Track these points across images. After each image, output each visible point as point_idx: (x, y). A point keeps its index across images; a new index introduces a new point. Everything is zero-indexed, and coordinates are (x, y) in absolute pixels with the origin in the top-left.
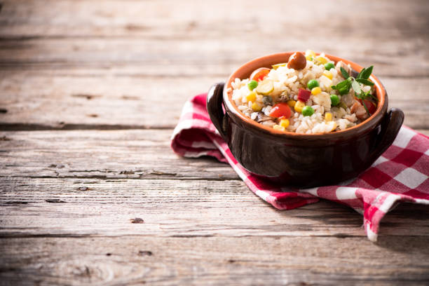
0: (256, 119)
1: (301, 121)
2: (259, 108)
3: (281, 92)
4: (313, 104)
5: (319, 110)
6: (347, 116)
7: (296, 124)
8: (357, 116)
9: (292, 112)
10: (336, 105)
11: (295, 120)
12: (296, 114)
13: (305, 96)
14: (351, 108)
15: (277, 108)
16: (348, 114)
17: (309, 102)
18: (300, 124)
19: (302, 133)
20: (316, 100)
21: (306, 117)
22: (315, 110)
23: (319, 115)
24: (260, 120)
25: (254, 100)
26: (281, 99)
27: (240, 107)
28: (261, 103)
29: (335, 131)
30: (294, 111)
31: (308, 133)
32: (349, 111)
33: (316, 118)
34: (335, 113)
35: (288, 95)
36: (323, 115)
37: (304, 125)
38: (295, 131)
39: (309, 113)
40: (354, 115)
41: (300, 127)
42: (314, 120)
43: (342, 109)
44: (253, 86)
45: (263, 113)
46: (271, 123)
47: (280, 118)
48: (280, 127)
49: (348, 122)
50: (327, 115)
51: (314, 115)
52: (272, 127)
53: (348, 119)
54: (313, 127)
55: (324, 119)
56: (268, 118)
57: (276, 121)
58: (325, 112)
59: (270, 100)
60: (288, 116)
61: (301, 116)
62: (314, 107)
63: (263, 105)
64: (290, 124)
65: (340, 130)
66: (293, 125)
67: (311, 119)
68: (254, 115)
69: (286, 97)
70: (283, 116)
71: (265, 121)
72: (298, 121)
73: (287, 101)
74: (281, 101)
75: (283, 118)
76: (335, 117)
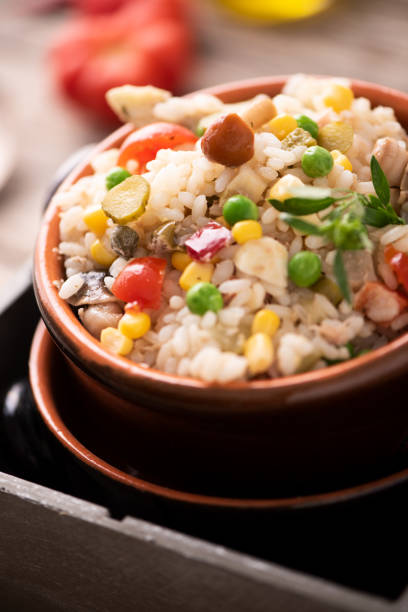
0: (75, 297)
1: (178, 326)
6: (326, 325)
10: (305, 284)
11: (168, 318)
12: (176, 300)
14: (358, 296)
16: (337, 316)
17: (224, 269)
21: (193, 316)
22: (234, 296)
24: (85, 300)
25: (101, 232)
26: (152, 245)
27: (64, 248)
34: (298, 308)
37: (179, 339)
46: (107, 315)
47: (129, 305)
50: (259, 316)
60: (152, 303)
61: (185, 310)
66: (158, 331)
67: (200, 327)
69: (162, 242)
70: (135, 303)
71: (94, 304)
72: (175, 321)
73: (171, 254)
74: (154, 251)
75: (133, 310)
76: (299, 322)
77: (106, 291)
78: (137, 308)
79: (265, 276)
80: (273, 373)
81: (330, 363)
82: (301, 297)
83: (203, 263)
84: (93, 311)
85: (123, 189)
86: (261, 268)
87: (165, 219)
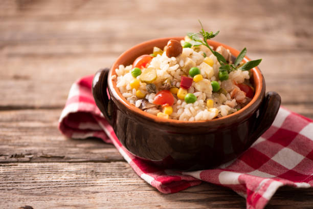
0: (141, 107)
1: (184, 108)
2: (143, 96)
3: (165, 80)
4: (195, 91)
5: (201, 97)
6: (228, 102)
7: (179, 111)
8: (237, 102)
9: (175, 99)
10: (216, 91)
11: (178, 107)
12: (179, 102)
13: (187, 84)
14: (231, 93)
15: (160, 95)
16: (228, 100)
17: (191, 89)
18: (183, 111)
19: (185, 121)
20: (198, 87)
21: (189, 104)
22: (198, 97)
23: (202, 101)
24: (144, 108)
25: (138, 87)
26: (164, 86)
27: (125, 95)
28: (145, 90)
29: (217, 117)
30: (177, 98)
31: (191, 120)
32: (229, 97)
33: (198, 105)
34: (216, 99)
35: (171, 82)
36: (205, 102)
37: (187, 112)
38: (178, 119)
39: (191, 101)
40: (234, 100)
41: (183, 114)
42: (196, 108)
43: (222, 95)
44: (137, 74)
45: (147, 101)
46: (155, 111)
47: (164, 105)
48: (164, 115)
49: (229, 108)
50: (209, 101)
51: (196, 103)
52: (156, 115)
53: (228, 105)
54: (196, 114)
55: (206, 105)
56: (152, 106)
57: (160, 108)
58: (207, 98)
59: (153, 87)
60: (172, 104)
61: (184, 103)
62: (196, 94)
63: (147, 92)
64: (173, 111)
65: (222, 116)
66: (177, 112)
67: (193, 107)
68: (138, 103)
69: (169, 84)
70: (166, 104)
71: (149, 108)
72: (181, 108)
73: (170, 89)
74: (164, 89)
75: (166, 106)
76: (217, 103)
77: (151, 104)
78: (168, 105)
80: (219, 117)
84: (150, 110)
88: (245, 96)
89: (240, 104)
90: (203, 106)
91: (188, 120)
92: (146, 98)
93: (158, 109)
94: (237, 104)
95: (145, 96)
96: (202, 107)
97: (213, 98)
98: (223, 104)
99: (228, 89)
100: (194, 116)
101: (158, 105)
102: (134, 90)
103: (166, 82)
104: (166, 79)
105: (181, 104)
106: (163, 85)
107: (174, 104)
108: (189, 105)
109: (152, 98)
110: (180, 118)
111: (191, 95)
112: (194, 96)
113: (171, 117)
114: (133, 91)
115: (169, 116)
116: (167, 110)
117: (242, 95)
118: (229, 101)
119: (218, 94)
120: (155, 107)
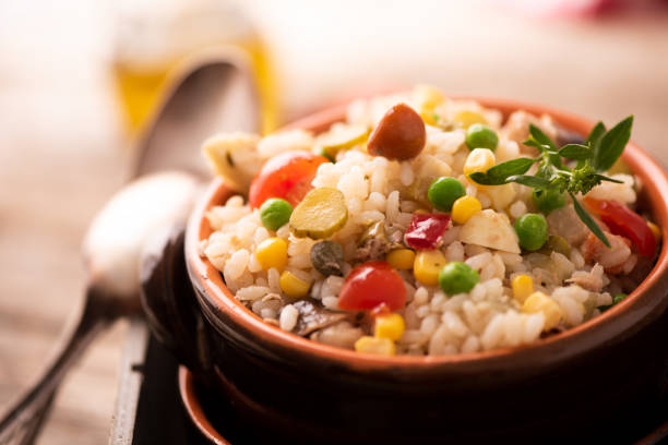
0: (299, 326)
1: (440, 314)
2: (302, 287)
3: (367, 227)
4: (469, 251)
5: (490, 269)
6: (578, 276)
7: (428, 324)
8: (607, 272)
9: (408, 286)
10: (534, 248)
11: (422, 311)
12: (421, 293)
14: (584, 249)
16: (578, 269)
17: (456, 249)
18: (439, 321)
22: (480, 271)
23: (495, 285)
24: (312, 326)
25: (284, 263)
26: (366, 250)
27: (243, 293)
28: (307, 270)
29: (555, 331)
30: (414, 283)
31: (470, 352)
32: (580, 260)
33: (486, 298)
34: (539, 271)
35: (387, 234)
36: (507, 284)
37: (451, 323)
38: (425, 351)
39: (456, 286)
40: (598, 269)
41: (441, 332)
42: (483, 306)
43: (558, 257)
44: (276, 221)
45: (318, 304)
46: (344, 332)
47: (376, 310)
48: (377, 346)
49: (585, 294)
50: (518, 280)
51: (479, 290)
52: (351, 346)
53: (583, 285)
54: (484, 327)
55: (511, 296)
56: (336, 316)
57: (362, 323)
58: (508, 273)
60: (398, 304)
61: (439, 298)
62: (474, 262)
63: (315, 274)
64: (407, 327)
66: (418, 327)
68: (288, 314)
69: (381, 240)
70: (383, 305)
71: (327, 326)
72: (430, 312)
73: (385, 255)
74: (368, 257)
75: (382, 313)
76: (543, 284)
77: (330, 311)
78: (388, 309)
79: (499, 246)
80: (561, 328)
81: (603, 309)
82: (531, 263)
83: (434, 248)
84: (329, 332)
85: (310, 205)
86: (496, 238)
87: (371, 221)
88: (628, 251)
89: (620, 280)
90: (505, 298)
91: (459, 350)
92: (315, 294)
93: (356, 325)
94: (608, 282)
95: (310, 291)
96: (499, 302)
97: (530, 271)
98: (566, 285)
99: (574, 236)
100: (478, 334)
101: (355, 312)
102: (272, 273)
103: (373, 232)
104: (372, 225)
105: (429, 301)
106: (363, 245)
107: (407, 304)
108: (456, 298)
109: (331, 292)
110: (432, 348)
111: (458, 268)
112: (469, 269)
113: (402, 346)
114: (270, 277)
115: (396, 343)
116: (386, 323)
117: (620, 249)
118: (584, 273)
119: (545, 257)
120: (345, 320)
